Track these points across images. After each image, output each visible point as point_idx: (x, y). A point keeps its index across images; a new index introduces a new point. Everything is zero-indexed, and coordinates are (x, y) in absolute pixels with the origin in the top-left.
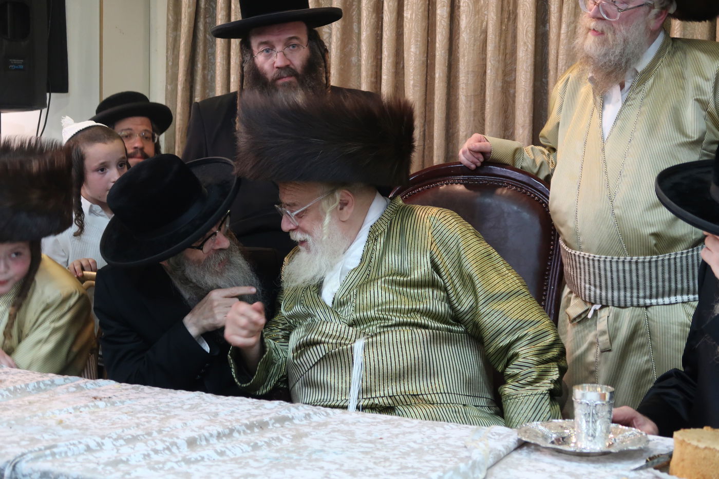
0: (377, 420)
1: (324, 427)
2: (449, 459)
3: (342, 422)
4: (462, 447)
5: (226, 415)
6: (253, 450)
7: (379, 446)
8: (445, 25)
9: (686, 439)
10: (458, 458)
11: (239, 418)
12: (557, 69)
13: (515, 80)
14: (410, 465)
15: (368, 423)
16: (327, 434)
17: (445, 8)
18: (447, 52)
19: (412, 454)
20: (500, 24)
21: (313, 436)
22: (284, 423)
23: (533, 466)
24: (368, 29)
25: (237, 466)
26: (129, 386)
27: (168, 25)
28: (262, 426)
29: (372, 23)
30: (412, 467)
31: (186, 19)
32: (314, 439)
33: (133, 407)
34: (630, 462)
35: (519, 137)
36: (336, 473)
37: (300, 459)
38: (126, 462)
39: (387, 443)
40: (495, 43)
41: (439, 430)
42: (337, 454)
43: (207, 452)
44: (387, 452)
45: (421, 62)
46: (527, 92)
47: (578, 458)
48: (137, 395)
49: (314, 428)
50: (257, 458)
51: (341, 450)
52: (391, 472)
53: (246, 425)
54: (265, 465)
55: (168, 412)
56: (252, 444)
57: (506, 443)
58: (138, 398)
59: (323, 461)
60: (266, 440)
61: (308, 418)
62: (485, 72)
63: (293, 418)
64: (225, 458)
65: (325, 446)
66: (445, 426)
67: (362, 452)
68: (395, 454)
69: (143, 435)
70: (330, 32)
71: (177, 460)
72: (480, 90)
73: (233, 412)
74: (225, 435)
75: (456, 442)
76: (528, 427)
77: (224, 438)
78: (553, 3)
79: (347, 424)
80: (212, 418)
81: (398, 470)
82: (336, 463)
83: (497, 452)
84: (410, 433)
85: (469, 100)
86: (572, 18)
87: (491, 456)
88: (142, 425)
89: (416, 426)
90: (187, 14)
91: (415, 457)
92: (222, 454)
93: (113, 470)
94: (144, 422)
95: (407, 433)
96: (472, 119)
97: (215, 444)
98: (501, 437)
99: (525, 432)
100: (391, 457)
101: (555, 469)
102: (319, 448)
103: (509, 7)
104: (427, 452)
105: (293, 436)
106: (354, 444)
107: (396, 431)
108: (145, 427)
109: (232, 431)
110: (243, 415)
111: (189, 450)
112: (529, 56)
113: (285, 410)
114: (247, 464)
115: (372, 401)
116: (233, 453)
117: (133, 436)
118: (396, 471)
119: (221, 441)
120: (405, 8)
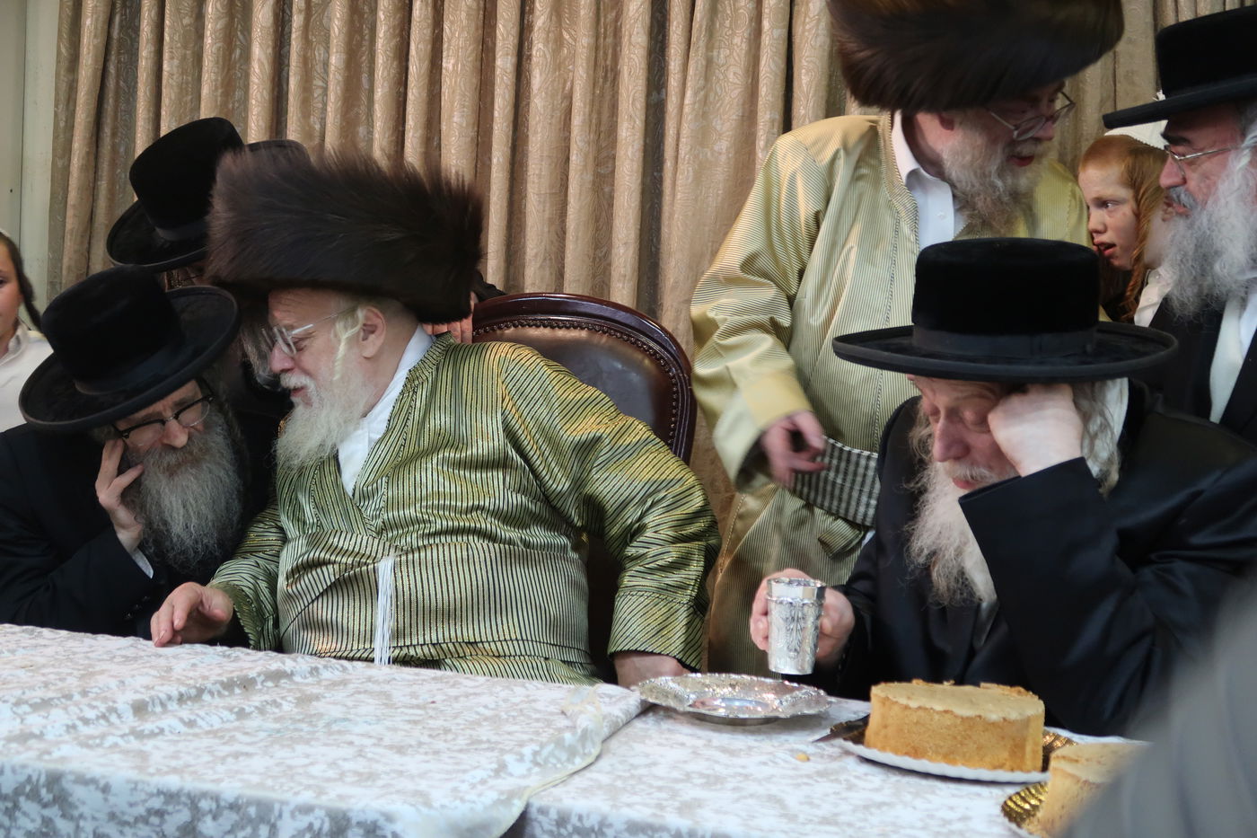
0: (422, 677)
1: (341, 687)
2: (541, 730)
3: (369, 679)
4: (557, 714)
5: (184, 670)
6: (238, 719)
7: (432, 713)
8: (509, 83)
9: (891, 697)
10: (554, 729)
11: (207, 674)
12: (676, 158)
13: (613, 172)
14: (485, 739)
15: (409, 681)
16: (348, 696)
17: (509, 57)
18: (511, 125)
19: (485, 723)
20: (592, 86)
21: (328, 700)
22: (278, 682)
23: (667, 739)
24: (385, 84)
25: (217, 741)
26: (16, 628)
27: (58, 62)
28: (247, 684)
29: (392, 75)
30: (488, 741)
31: (91, 55)
32: (330, 703)
33: (31, 658)
34: (807, 733)
35: (619, 259)
36: (373, 749)
37: (314, 732)
38: (40, 737)
39: (443, 708)
40: (584, 115)
41: (519, 690)
42: (370, 724)
43: (167, 722)
44: (445, 720)
45: (470, 139)
46: (633, 191)
47: (729, 728)
48: (34, 642)
49: (327, 687)
50: (247, 730)
51: (374, 718)
52: (456, 748)
53: (222, 683)
54: (262, 740)
55: (90, 666)
56: (236, 710)
57: (625, 707)
58: (36, 647)
59: (350, 734)
60: (257, 704)
61: (315, 674)
62: (568, 159)
63: (292, 674)
64: (197, 730)
65: (349, 713)
66: (527, 685)
67: (409, 722)
68: (458, 724)
69: (58, 699)
70: (325, 86)
71: (121, 733)
72: (559, 186)
73: (194, 665)
74: (190, 698)
75: (547, 706)
76: (654, 685)
77: (189, 703)
78: (673, 58)
79: (377, 682)
80: (163, 674)
81: (467, 744)
82: (370, 737)
83: (614, 719)
84: (475, 694)
85: (542, 200)
86: (702, 82)
87: (605, 724)
88: (53, 684)
89: (482, 685)
90: (91, 47)
91: (489, 728)
92: (191, 724)
93: (21, 749)
94: (56, 679)
95: (471, 694)
96: (546, 230)
97: (176, 711)
98: (614, 699)
99: (651, 691)
100: (453, 728)
101: (700, 743)
102: (341, 716)
103: (606, 60)
104: (507, 720)
105: (296, 698)
106: (393, 710)
107: (453, 692)
108: (57, 687)
109: (201, 691)
110: (211, 670)
111: (136, 719)
112: (636, 137)
113: (276, 661)
114: (233, 739)
115: (405, 650)
116: (207, 723)
117: (43, 699)
118: (465, 747)
119: (184, 706)
120: (445, 54)
